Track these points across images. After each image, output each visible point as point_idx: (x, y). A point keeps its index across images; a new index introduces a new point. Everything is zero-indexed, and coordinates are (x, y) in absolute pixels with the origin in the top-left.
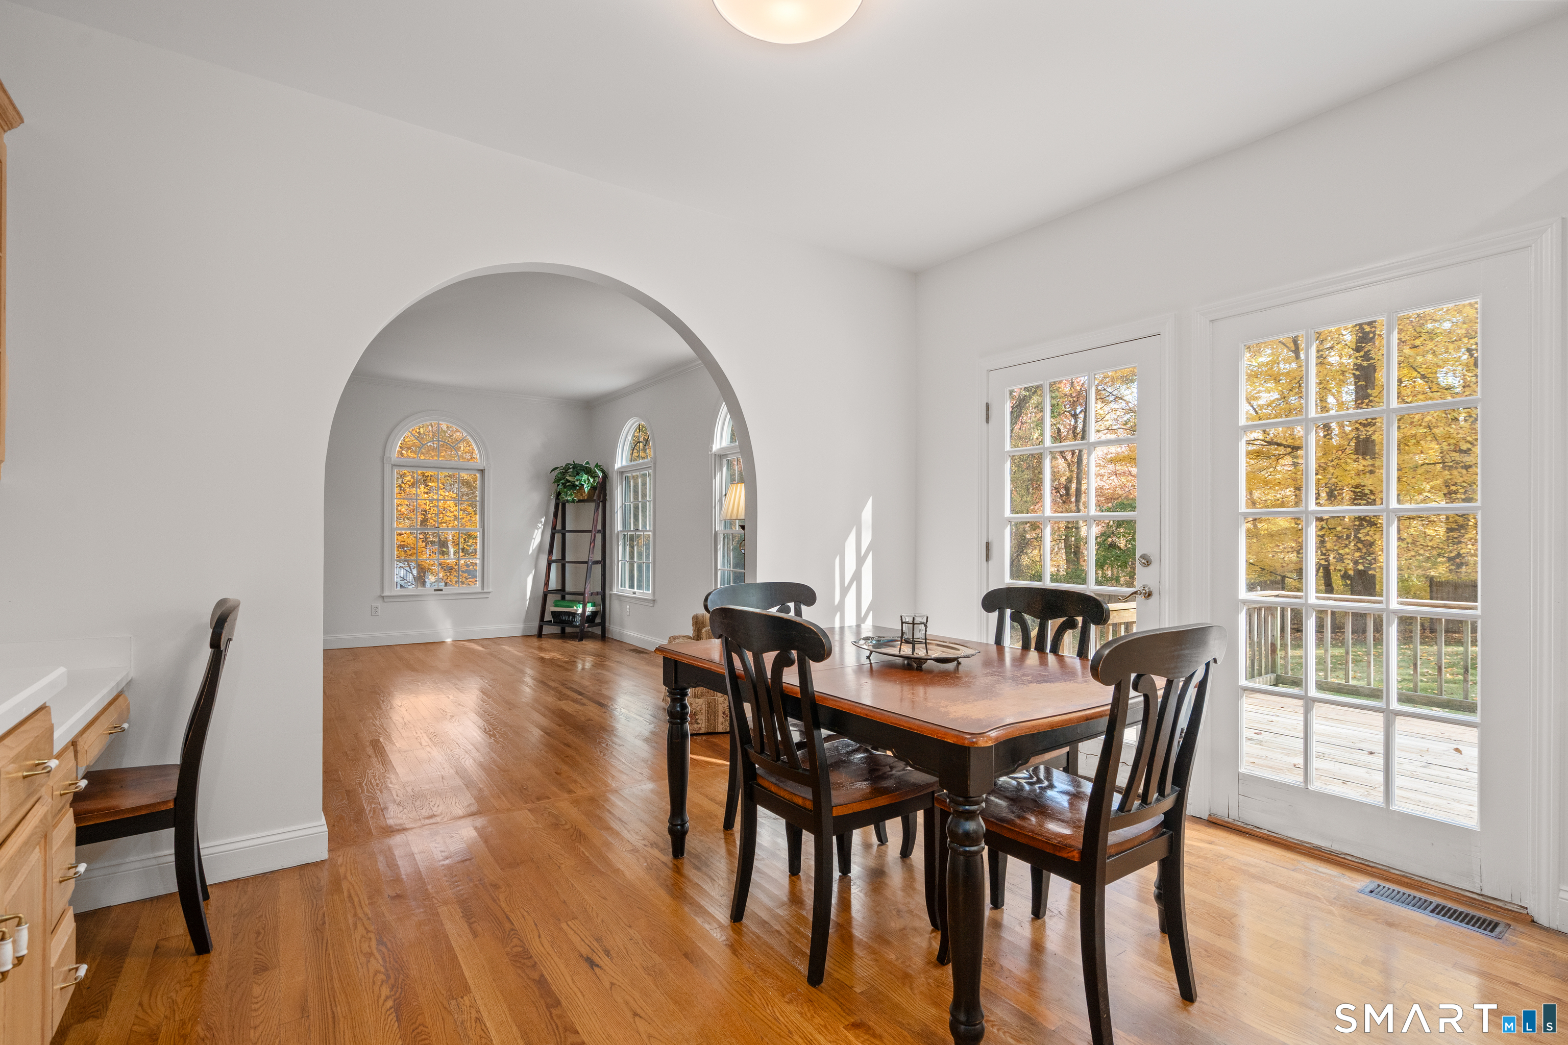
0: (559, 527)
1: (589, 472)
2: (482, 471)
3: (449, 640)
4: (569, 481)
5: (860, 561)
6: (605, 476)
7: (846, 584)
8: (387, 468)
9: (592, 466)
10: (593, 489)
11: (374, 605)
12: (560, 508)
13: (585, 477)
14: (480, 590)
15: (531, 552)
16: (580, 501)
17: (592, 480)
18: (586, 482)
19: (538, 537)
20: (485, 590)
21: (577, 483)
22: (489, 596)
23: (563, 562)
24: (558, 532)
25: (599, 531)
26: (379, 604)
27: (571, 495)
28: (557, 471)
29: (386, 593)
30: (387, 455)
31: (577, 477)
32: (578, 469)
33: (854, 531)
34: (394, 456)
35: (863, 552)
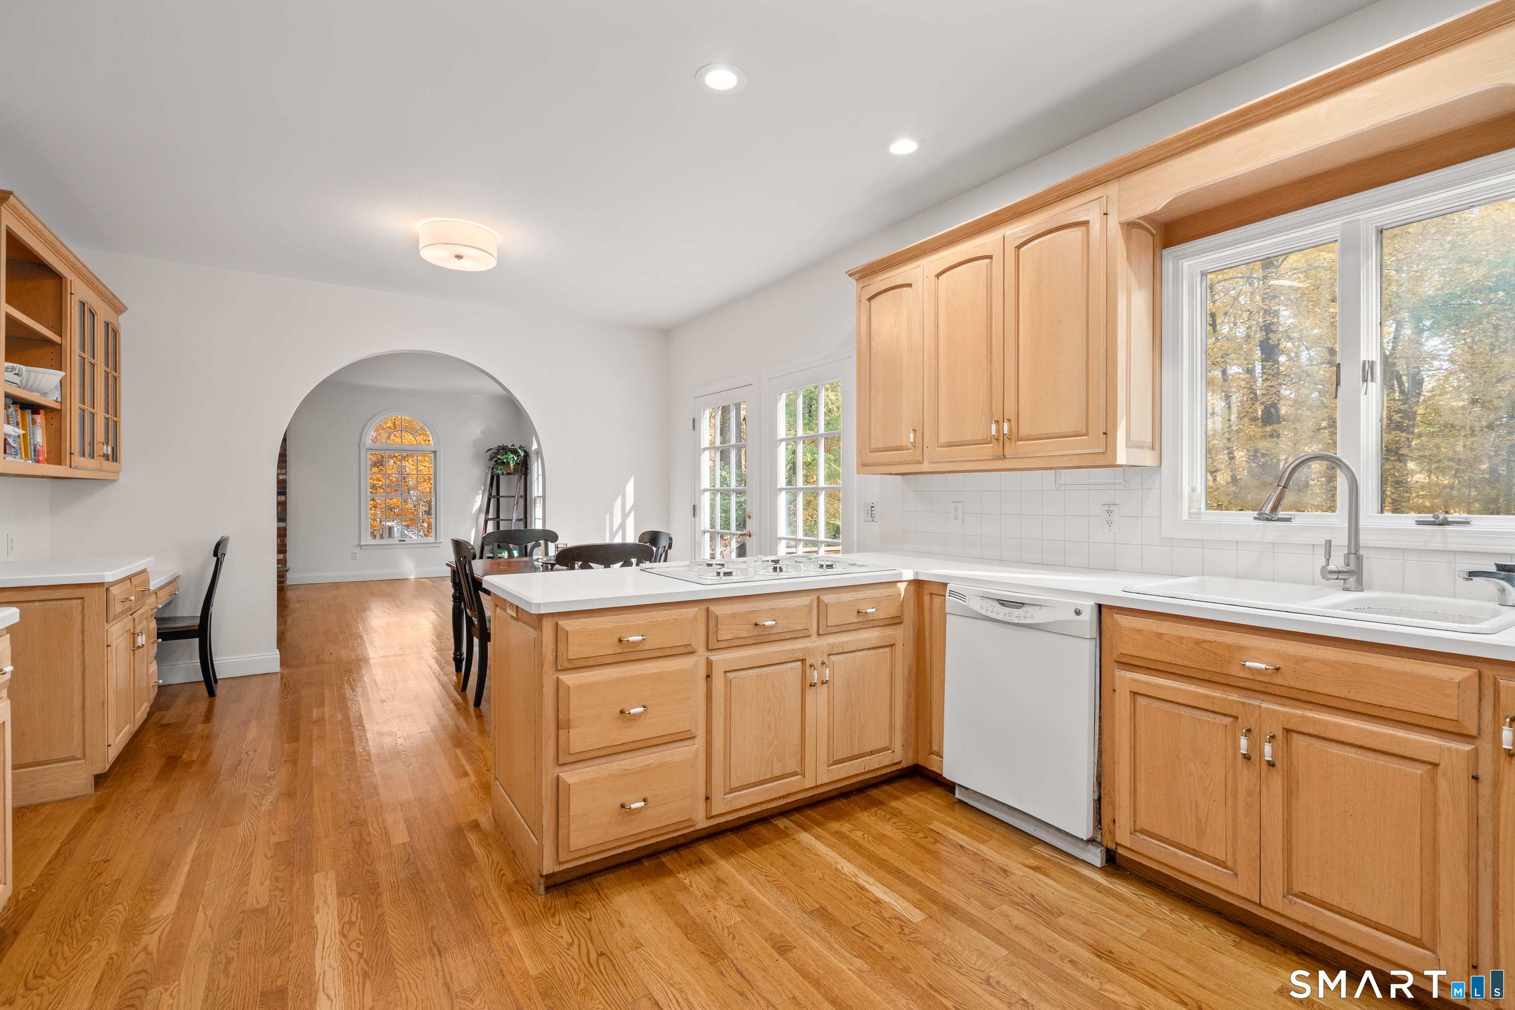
0: (494, 493)
1: (515, 452)
2: (435, 452)
3: (412, 577)
4: (500, 459)
5: (625, 516)
6: (527, 455)
7: (621, 531)
8: (363, 451)
9: (517, 447)
10: (517, 464)
11: (354, 551)
12: (495, 481)
13: (512, 456)
14: (433, 541)
15: (474, 512)
16: (508, 474)
17: (516, 458)
18: (512, 460)
19: (479, 500)
20: (438, 541)
21: (505, 461)
22: (441, 545)
23: (498, 520)
24: (494, 497)
25: (521, 497)
26: (357, 550)
27: (501, 469)
28: (489, 453)
29: (363, 543)
30: (363, 441)
31: (505, 456)
32: (504, 449)
33: (620, 498)
34: (368, 442)
35: (627, 511)
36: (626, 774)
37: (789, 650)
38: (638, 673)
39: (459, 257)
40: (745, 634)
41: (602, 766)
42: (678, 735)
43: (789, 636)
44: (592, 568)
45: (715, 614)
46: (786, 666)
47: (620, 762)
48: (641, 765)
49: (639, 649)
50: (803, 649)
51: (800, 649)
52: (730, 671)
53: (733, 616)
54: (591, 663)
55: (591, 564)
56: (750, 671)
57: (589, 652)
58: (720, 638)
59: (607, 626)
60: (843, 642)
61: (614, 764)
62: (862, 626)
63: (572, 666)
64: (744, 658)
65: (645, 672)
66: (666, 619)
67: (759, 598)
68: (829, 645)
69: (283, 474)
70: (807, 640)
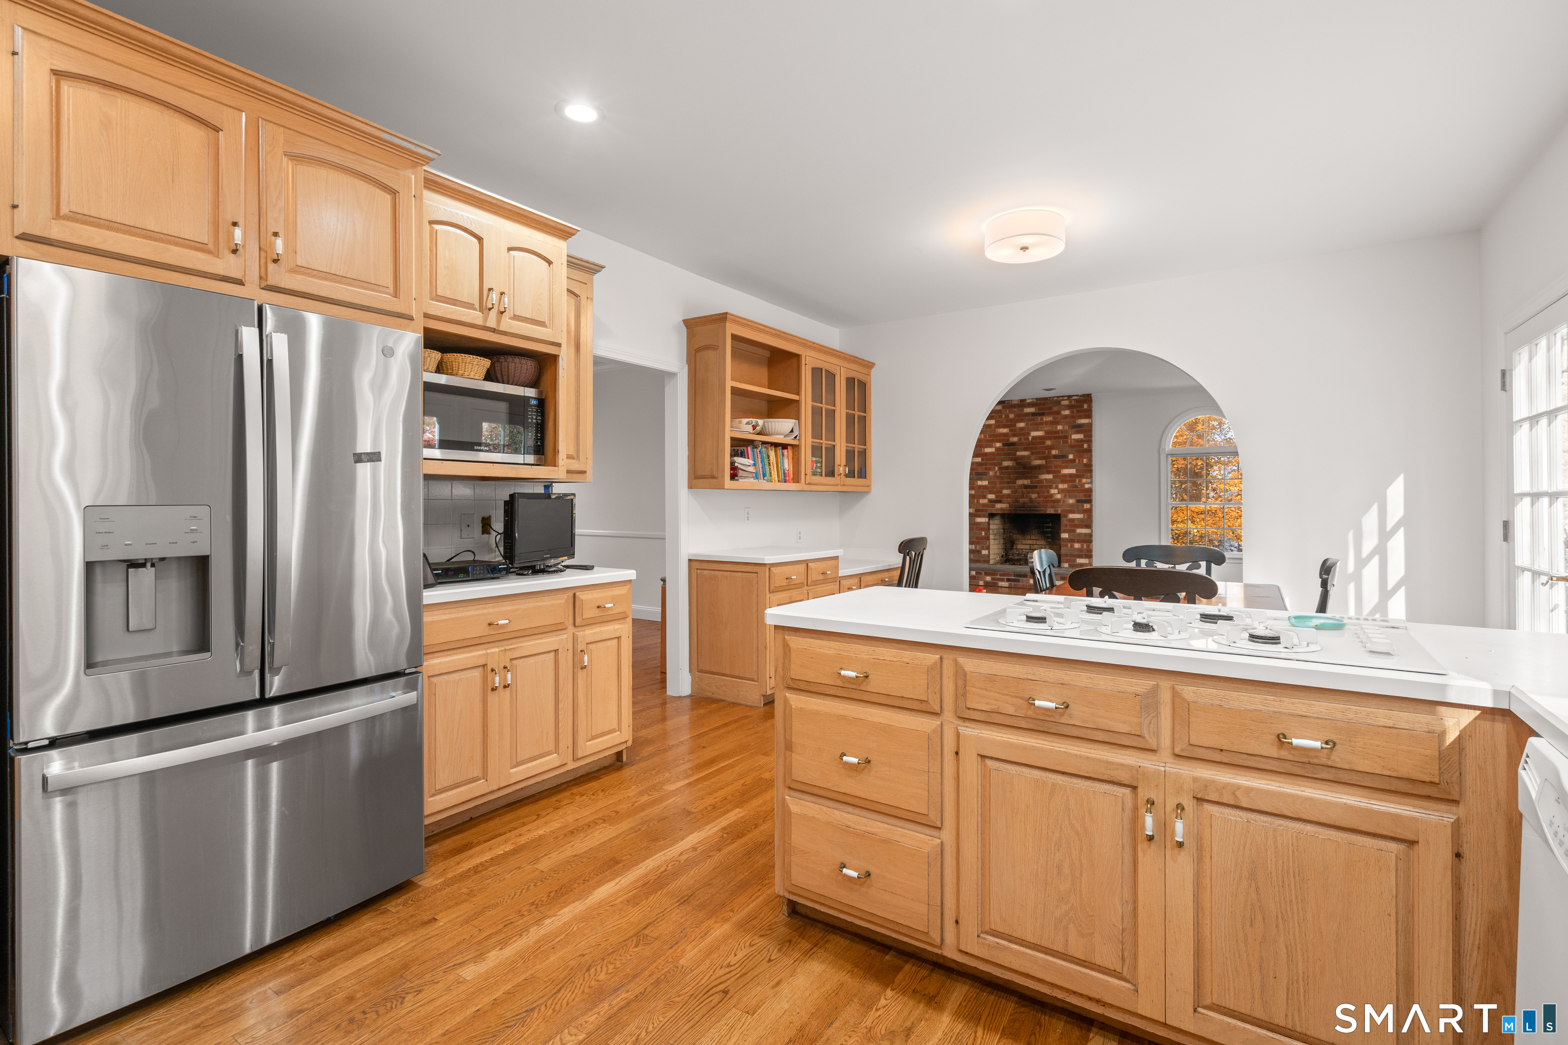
33: (1375, 507)
34: (1169, 446)
35: (1389, 528)
36: (846, 830)
37: (1099, 761)
38: (861, 716)
39: (1024, 249)
40: (1011, 710)
41: (825, 809)
42: (911, 814)
43: (1101, 736)
44: (1116, 598)
45: (964, 670)
46: (1097, 785)
47: (844, 814)
48: (864, 828)
49: (862, 688)
50: (1131, 768)
51: (1122, 765)
52: (992, 758)
53: (992, 678)
54: (813, 689)
55: (1116, 593)
56: (1025, 770)
57: (810, 676)
58: (969, 705)
59: (828, 652)
60: (1239, 787)
61: (837, 812)
62: (1298, 771)
63: (796, 687)
64: (1011, 745)
65: (870, 719)
66: (895, 659)
67: (1044, 663)
68: (1195, 780)
69: (1088, 483)
70: (1149, 756)
